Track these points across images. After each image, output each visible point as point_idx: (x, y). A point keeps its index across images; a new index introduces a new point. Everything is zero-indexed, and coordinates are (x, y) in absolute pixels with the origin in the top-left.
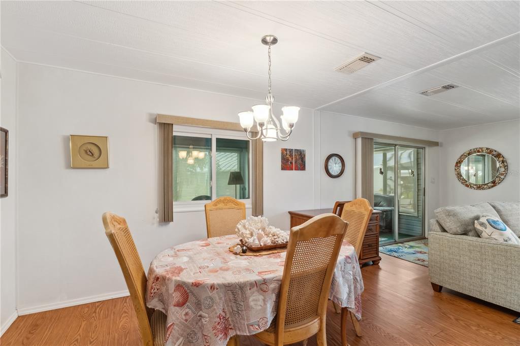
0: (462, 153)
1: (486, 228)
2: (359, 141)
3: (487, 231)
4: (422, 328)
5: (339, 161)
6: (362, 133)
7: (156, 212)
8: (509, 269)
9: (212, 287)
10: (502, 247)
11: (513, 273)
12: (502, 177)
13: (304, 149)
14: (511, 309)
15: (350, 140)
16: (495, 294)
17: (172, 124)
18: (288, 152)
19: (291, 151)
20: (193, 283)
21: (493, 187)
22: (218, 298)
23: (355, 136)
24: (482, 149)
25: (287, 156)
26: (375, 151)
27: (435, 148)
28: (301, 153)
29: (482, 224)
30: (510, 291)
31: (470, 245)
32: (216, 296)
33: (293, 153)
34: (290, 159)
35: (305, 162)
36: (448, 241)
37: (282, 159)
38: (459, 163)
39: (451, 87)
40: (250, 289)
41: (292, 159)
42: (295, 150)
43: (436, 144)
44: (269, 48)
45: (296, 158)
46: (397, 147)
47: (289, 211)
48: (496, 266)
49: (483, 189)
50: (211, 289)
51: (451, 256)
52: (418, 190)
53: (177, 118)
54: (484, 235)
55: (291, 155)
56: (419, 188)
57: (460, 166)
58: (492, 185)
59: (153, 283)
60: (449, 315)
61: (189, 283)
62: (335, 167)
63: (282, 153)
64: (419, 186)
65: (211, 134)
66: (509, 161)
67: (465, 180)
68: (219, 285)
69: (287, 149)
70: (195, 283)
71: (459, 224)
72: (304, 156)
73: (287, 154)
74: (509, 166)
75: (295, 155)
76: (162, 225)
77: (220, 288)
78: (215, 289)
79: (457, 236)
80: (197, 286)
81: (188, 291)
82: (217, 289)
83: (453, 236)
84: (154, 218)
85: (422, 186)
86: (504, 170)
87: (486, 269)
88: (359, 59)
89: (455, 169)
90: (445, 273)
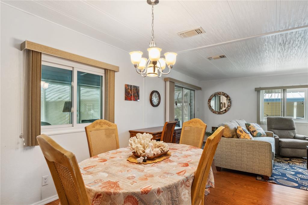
0: (211, 95)
1: (243, 133)
2: (168, 83)
3: (243, 135)
4: (225, 192)
5: (157, 96)
6: (170, 78)
7: (21, 137)
8: (254, 153)
9: (159, 191)
10: (251, 142)
11: (256, 155)
12: (229, 108)
13: (138, 86)
14: (255, 173)
15: (163, 82)
16: (248, 167)
17: (41, 53)
18: (129, 88)
19: (131, 86)
20: (142, 192)
21: (225, 113)
22: (163, 199)
23: (166, 80)
24: (220, 92)
25: (129, 90)
26: (176, 90)
27: (199, 91)
28: (137, 89)
29: (241, 131)
30: (254, 164)
31: (236, 143)
32: (162, 198)
33: (132, 88)
34: (131, 92)
35: (139, 95)
36: (225, 142)
37: (125, 92)
38: (210, 100)
39: (223, 57)
40: (181, 187)
41: (132, 92)
42: (134, 86)
43: (200, 89)
44: (153, 7)
45: (134, 91)
46: (183, 89)
47: (129, 130)
48: (248, 153)
49: (221, 114)
50: (158, 193)
51: (227, 150)
52: (191, 115)
53: (46, 48)
54: (242, 137)
55: (131, 90)
56: (191, 114)
57: (210, 102)
58: (225, 112)
59: (93, 201)
60: (232, 183)
61: (138, 192)
62: (155, 100)
63: (126, 88)
64: (191, 113)
65: (73, 68)
66: (232, 100)
67: (213, 109)
68: (163, 188)
69: (128, 85)
70: (144, 191)
71: (230, 132)
72: (139, 91)
73: (128, 88)
74: (232, 102)
75: (133, 90)
76: (27, 149)
77: (164, 191)
78: (161, 192)
79: (230, 139)
80: (147, 194)
81: (138, 200)
82: (162, 192)
83: (228, 139)
84: (18, 143)
85: (193, 113)
86: (230, 104)
87: (244, 154)
88: (195, 30)
89: (208, 103)
90: (223, 160)
